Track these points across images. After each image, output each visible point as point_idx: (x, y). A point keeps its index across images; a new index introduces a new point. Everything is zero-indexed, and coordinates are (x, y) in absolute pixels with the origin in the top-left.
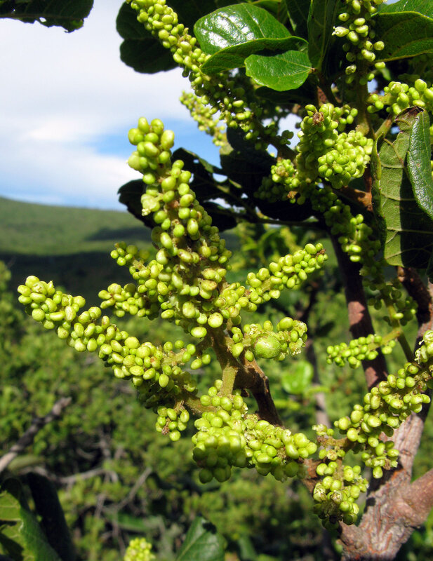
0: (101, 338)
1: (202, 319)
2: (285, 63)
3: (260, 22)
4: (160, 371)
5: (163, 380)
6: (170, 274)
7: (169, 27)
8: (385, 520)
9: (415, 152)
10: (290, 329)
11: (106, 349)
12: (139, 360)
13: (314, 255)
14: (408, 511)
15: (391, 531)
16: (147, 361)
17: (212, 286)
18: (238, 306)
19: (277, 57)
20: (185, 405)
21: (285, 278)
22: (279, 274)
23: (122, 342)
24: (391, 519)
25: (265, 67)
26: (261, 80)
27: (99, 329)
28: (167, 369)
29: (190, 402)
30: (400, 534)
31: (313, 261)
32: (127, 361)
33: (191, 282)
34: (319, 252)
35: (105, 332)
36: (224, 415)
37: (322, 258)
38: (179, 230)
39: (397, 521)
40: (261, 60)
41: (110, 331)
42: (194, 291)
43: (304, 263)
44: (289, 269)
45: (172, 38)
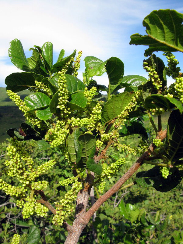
0: (3, 186)
1: (25, 182)
2: (47, 111)
3: (42, 97)
4: (16, 193)
5: (17, 195)
6: (17, 174)
7: (17, 101)
8: (78, 223)
9: (75, 138)
10: (44, 183)
11: (4, 189)
12: (11, 191)
13: (52, 162)
14: (83, 221)
15: (79, 226)
16: (13, 191)
17: (26, 176)
18: (34, 177)
19: (45, 110)
20: (23, 199)
21: (46, 168)
22: (45, 167)
23: (7, 187)
24: (79, 223)
25: (41, 113)
26: (40, 118)
27: (2, 184)
28: (18, 193)
29: (24, 199)
30: (82, 227)
31: (52, 164)
32: (9, 191)
33: (21, 176)
34: (54, 161)
35: (3, 185)
36: (29, 203)
37: (54, 163)
38: (18, 167)
39: (80, 223)
40: (40, 111)
41: (5, 185)
42: (22, 177)
43: (50, 164)
44: (47, 166)
45: (18, 104)
